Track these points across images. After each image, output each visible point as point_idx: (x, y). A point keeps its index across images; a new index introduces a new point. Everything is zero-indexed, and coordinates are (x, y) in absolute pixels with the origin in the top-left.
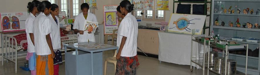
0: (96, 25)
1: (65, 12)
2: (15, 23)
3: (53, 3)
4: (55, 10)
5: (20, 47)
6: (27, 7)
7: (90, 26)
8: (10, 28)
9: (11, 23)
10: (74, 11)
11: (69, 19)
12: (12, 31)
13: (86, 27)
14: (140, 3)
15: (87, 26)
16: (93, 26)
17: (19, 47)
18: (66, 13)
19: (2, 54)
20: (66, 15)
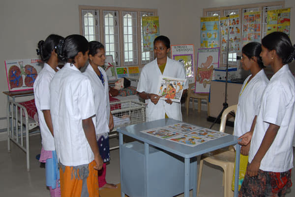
0: (181, 84)
1: (112, 56)
2: (30, 76)
3: (93, 40)
4: (96, 53)
5: (35, 125)
6: (36, 52)
7: (171, 87)
8: (22, 84)
9: (24, 77)
10: (126, 54)
11: (117, 68)
12: (26, 90)
13: (163, 90)
14: (233, 41)
15: (165, 87)
16: (175, 87)
17: (33, 124)
18: (114, 59)
19: (6, 129)
20: (114, 61)
